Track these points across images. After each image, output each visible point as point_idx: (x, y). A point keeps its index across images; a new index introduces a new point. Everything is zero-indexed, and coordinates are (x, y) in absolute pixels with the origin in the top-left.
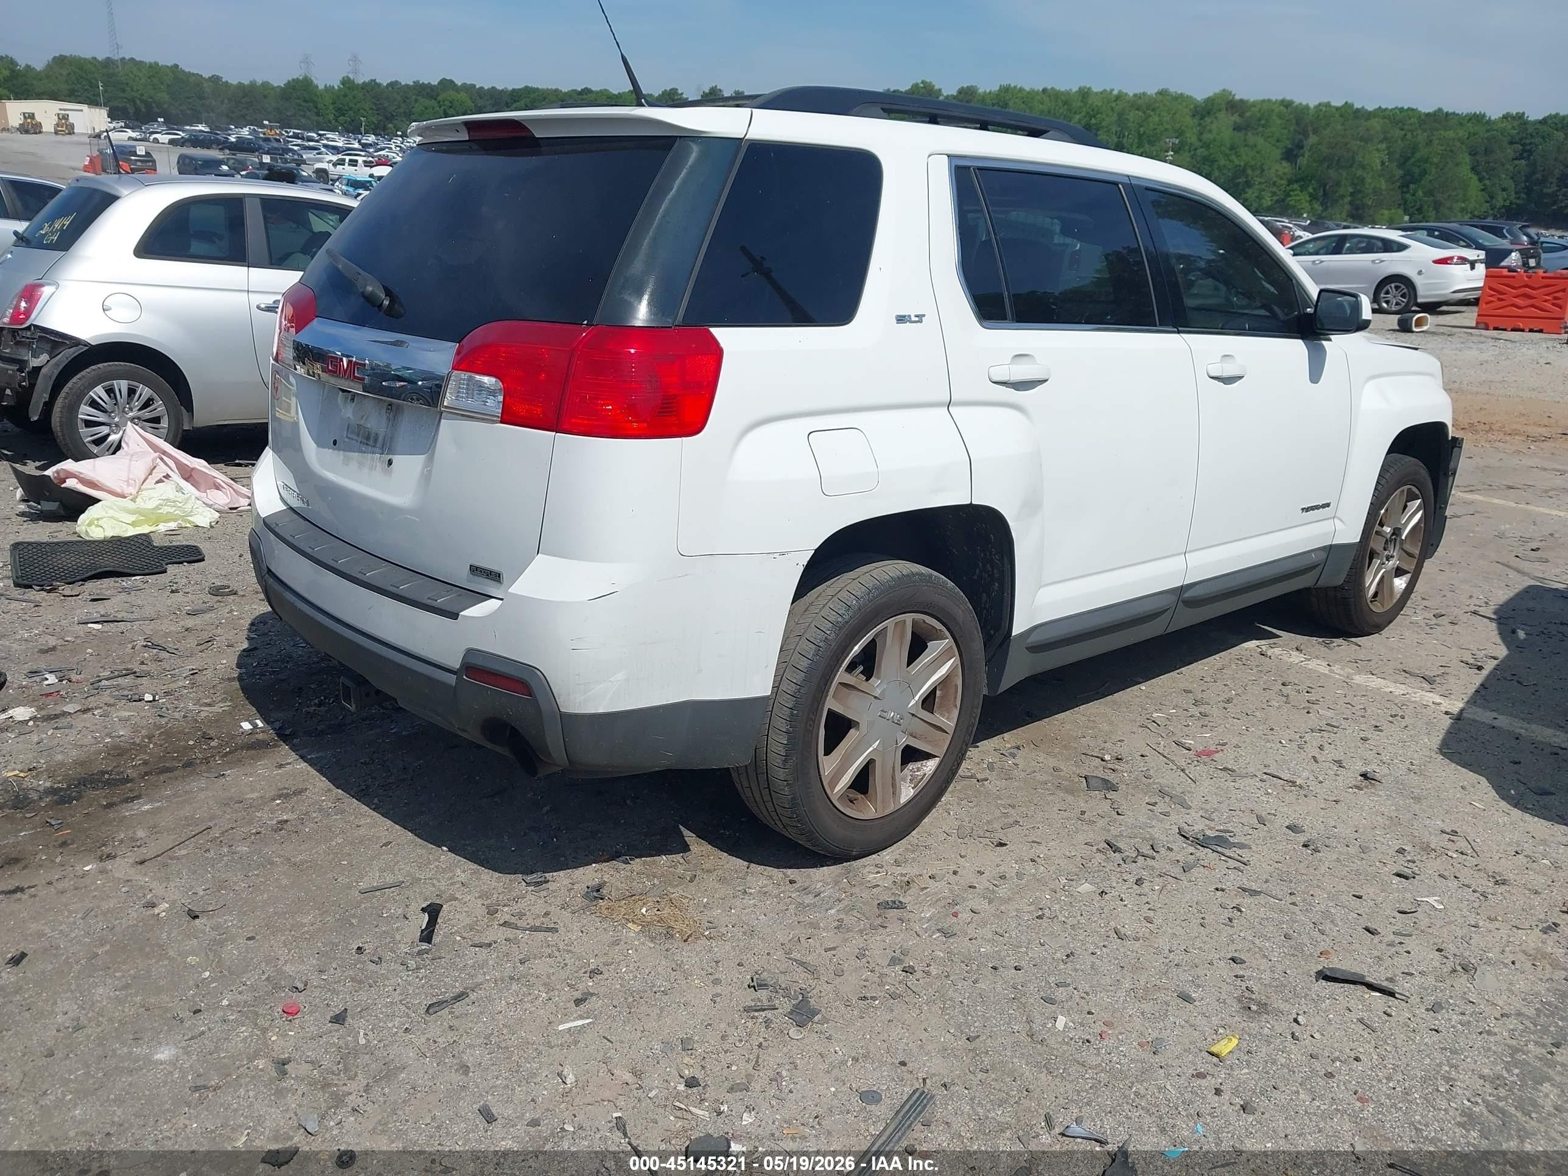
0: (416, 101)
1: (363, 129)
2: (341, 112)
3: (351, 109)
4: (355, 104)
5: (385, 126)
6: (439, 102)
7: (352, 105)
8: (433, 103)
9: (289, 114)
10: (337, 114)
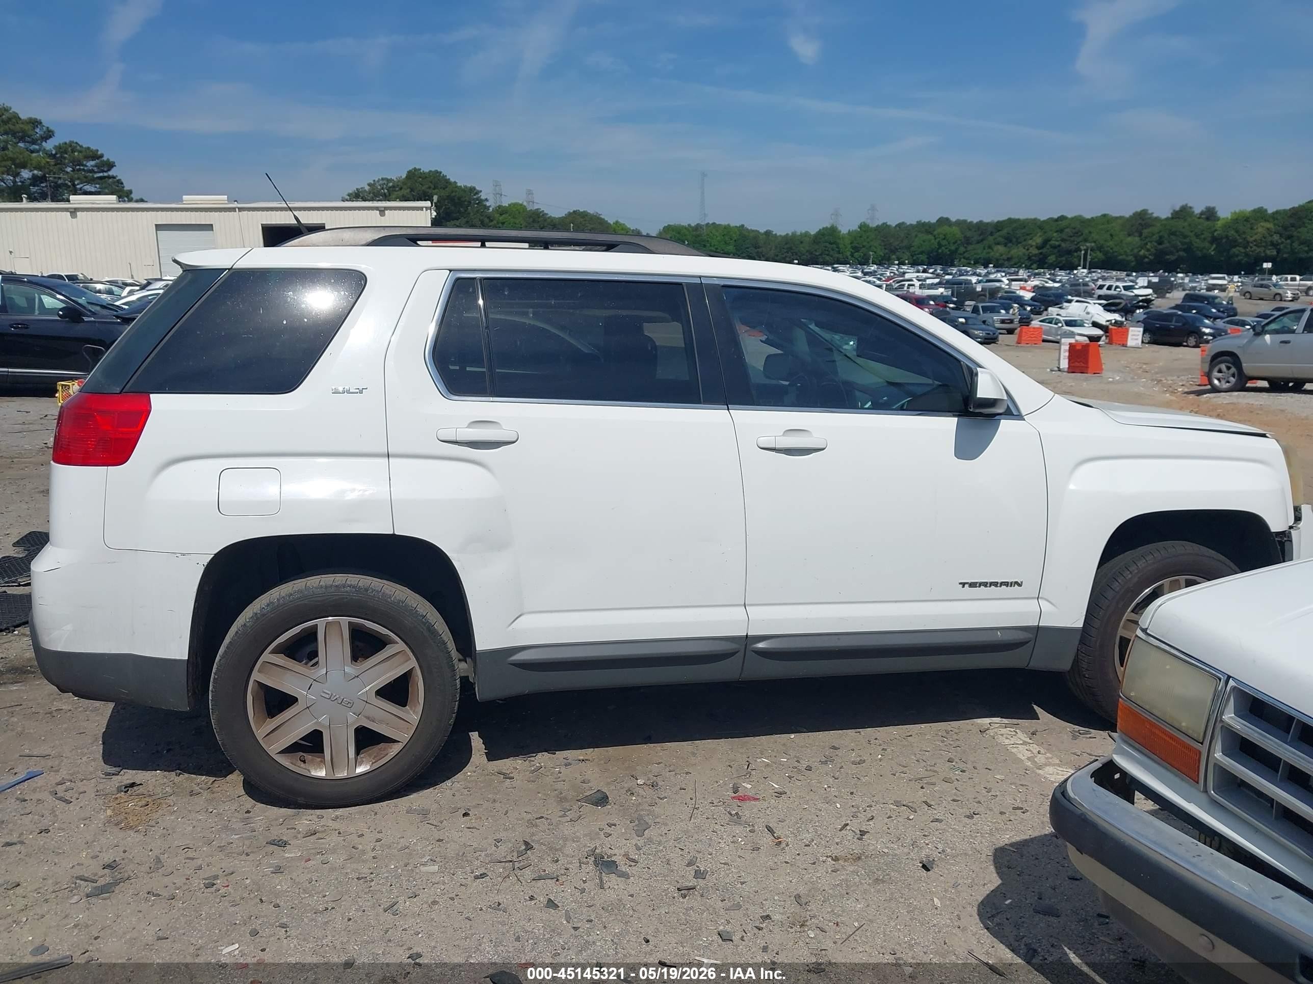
0: (916, 236)
1: (871, 261)
2: (856, 249)
3: (864, 246)
4: (868, 242)
5: (889, 257)
6: (934, 236)
7: (865, 244)
8: (930, 237)
9: (817, 254)
10: (853, 251)
